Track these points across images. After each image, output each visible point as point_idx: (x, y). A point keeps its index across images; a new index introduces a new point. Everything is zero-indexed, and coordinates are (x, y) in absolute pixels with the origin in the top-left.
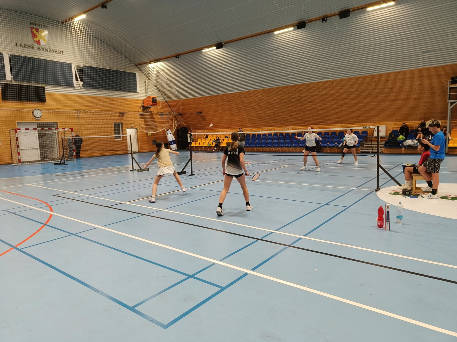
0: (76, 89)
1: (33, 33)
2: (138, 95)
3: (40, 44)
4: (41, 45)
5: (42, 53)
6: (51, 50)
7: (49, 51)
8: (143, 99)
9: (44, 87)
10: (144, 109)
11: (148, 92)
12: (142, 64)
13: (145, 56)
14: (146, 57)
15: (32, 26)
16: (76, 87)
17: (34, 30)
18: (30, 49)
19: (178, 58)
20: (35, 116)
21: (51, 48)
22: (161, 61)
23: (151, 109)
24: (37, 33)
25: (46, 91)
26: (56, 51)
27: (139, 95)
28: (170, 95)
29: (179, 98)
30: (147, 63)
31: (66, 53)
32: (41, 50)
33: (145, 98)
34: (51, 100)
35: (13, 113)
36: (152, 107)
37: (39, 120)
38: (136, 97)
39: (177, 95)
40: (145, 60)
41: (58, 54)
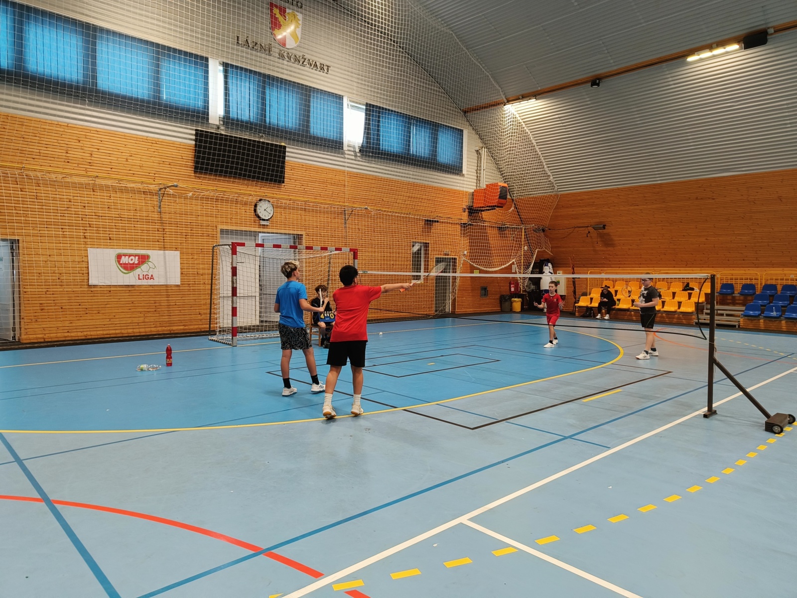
0: (346, 156)
1: (273, 17)
2: (462, 182)
3: (285, 45)
4: (287, 46)
5: (287, 65)
6: (306, 61)
7: (301, 62)
8: (473, 191)
9: (285, 147)
10: (469, 215)
11: (483, 174)
12: (485, 108)
13: (499, 86)
15: (274, 1)
16: (346, 152)
17: (276, 11)
18: (263, 55)
19: (598, 85)
20: (259, 217)
21: (307, 56)
22: (539, 99)
24: (281, 19)
25: (288, 156)
26: (316, 65)
27: (463, 180)
28: (528, 183)
29: (550, 192)
30: (498, 104)
31: (334, 71)
32: (287, 59)
33: (475, 188)
34: (296, 180)
35: (214, 205)
36: (493, 209)
37: (267, 225)
38: (459, 187)
39: (550, 184)
40: (496, 97)
41: (318, 72)
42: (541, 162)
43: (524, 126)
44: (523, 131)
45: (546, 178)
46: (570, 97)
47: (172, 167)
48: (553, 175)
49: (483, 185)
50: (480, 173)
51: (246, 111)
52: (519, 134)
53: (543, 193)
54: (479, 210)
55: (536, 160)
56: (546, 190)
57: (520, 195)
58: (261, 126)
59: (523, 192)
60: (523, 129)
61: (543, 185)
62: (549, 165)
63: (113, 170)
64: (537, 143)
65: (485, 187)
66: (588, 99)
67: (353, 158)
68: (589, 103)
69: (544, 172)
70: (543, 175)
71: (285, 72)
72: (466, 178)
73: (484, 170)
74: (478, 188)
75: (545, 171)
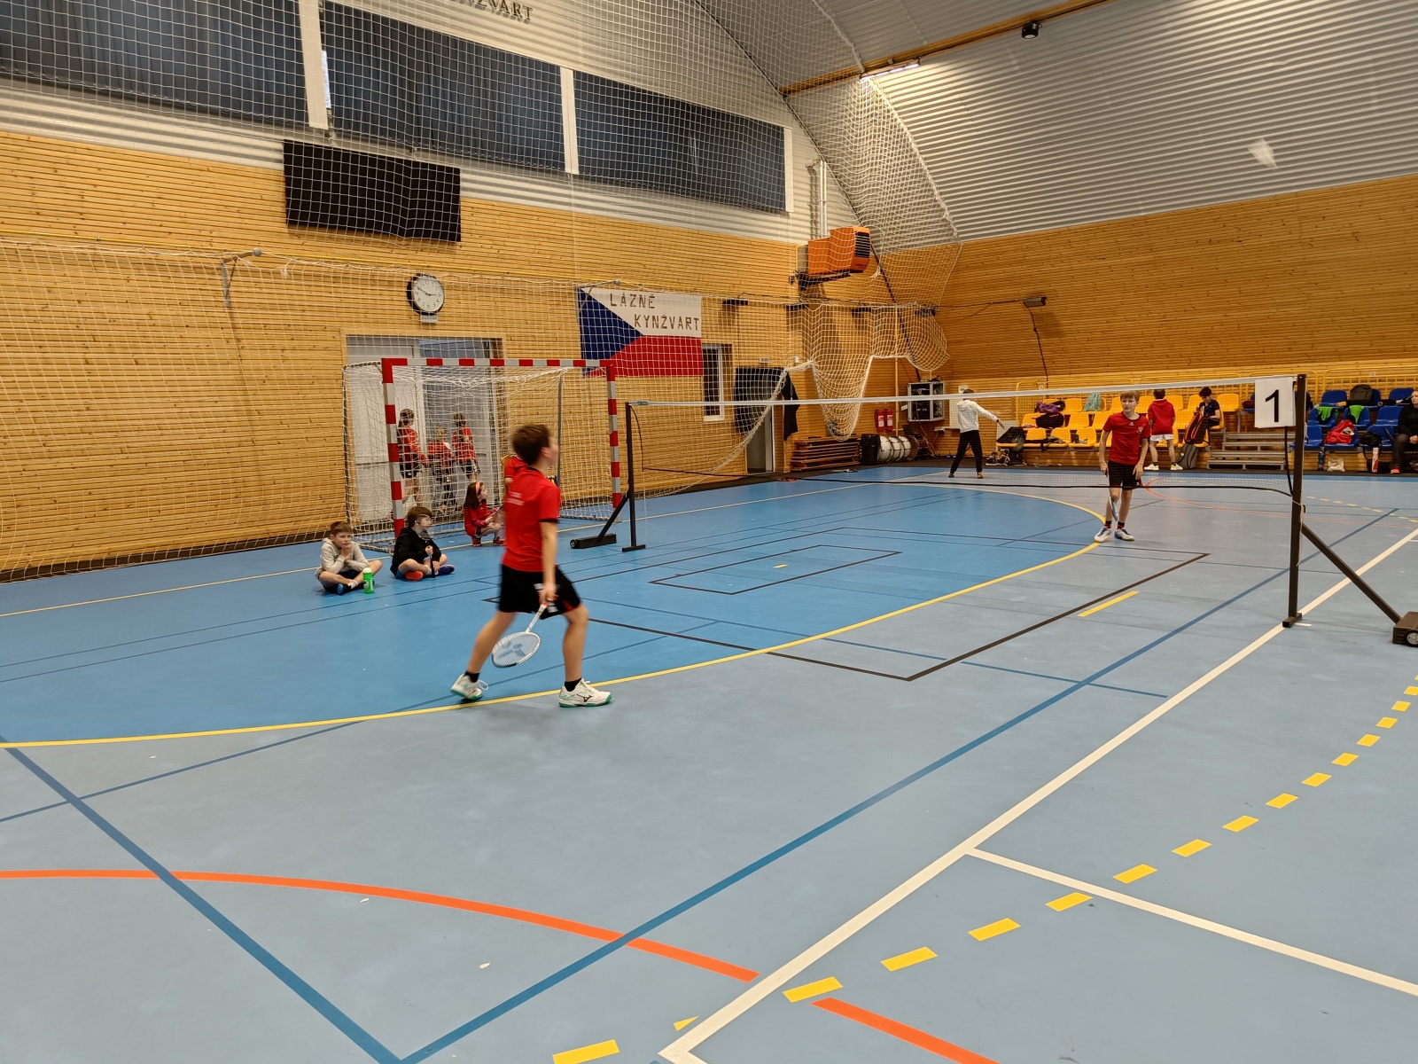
0: (572, 185)
2: (785, 227)
5: (451, 7)
7: (476, 1)
8: (807, 243)
9: (457, 171)
10: (802, 289)
11: (824, 210)
12: (825, 83)
13: (851, 41)
14: (854, 46)
16: (572, 177)
19: (1035, 33)
20: (416, 307)
22: (925, 63)
25: (466, 189)
26: (504, 7)
27: (788, 224)
28: (905, 224)
29: (945, 241)
30: (850, 75)
31: (539, 17)
33: (809, 237)
34: (481, 236)
35: (333, 290)
36: (843, 277)
37: (434, 324)
38: (782, 236)
39: (945, 226)
40: (845, 63)
41: (508, 20)
42: (927, 185)
43: (896, 116)
44: (895, 127)
45: (938, 214)
46: (982, 59)
47: (243, 216)
48: (949, 209)
49: (824, 232)
50: (816, 210)
51: (378, 99)
52: (887, 133)
53: (932, 243)
54: (820, 279)
55: (919, 182)
56: (938, 237)
57: (890, 249)
58: (411, 130)
59: (895, 243)
60: (894, 123)
61: (933, 227)
62: (942, 191)
63: (128, 226)
64: (919, 149)
65: (828, 235)
66: (1015, 62)
68: (1017, 68)
69: (933, 204)
70: (931, 209)
71: (447, 20)
72: (793, 218)
73: (824, 202)
74: (814, 237)
75: (935, 201)
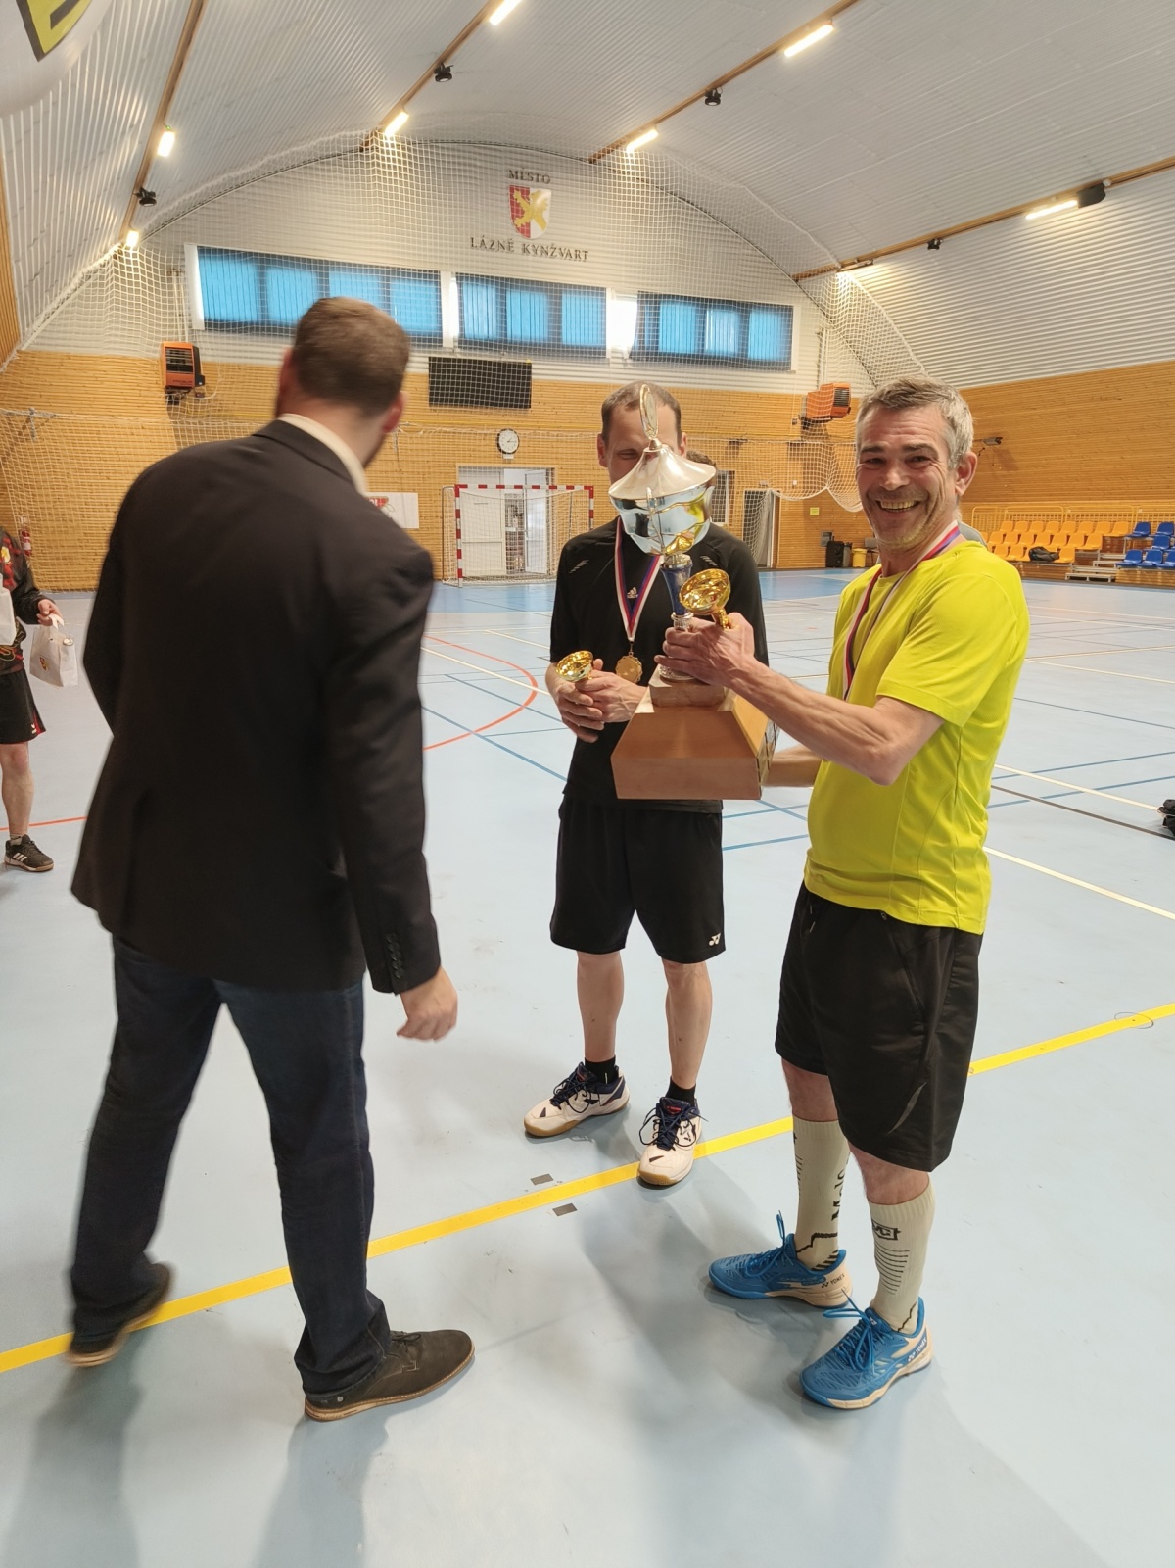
0: (611, 365)
1: (513, 203)
2: (791, 382)
3: (529, 237)
4: (532, 235)
5: (533, 261)
6: (557, 250)
7: (550, 254)
8: (806, 393)
9: (529, 366)
10: (804, 428)
11: (824, 369)
12: (818, 274)
13: (826, 246)
14: (830, 249)
15: (515, 182)
16: (612, 360)
17: (517, 195)
18: (504, 254)
19: (937, 247)
20: (500, 450)
21: (558, 244)
22: (878, 262)
23: (828, 428)
24: (523, 203)
25: (535, 374)
26: (569, 253)
27: (792, 379)
30: (829, 271)
31: (595, 256)
32: (532, 252)
33: (814, 388)
35: (452, 440)
36: (833, 419)
37: (511, 460)
38: (787, 389)
40: (824, 263)
41: (572, 262)
43: (870, 298)
50: (821, 367)
51: (484, 326)
52: (868, 309)
58: (503, 344)
60: (868, 303)
65: (820, 389)
67: (622, 366)
71: (530, 269)
72: (797, 375)
73: (825, 362)
